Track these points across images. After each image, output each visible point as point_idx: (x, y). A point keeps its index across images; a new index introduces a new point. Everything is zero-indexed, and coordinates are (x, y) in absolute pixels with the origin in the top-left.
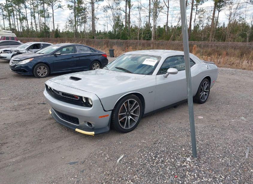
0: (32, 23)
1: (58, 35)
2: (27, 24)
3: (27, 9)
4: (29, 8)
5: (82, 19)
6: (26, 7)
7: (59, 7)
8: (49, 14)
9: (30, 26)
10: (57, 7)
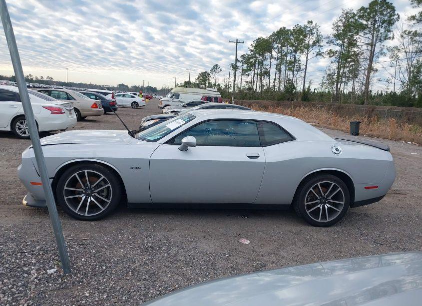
0: (275, 80)
1: (307, 97)
2: (268, 81)
3: (272, 60)
4: (275, 58)
5: (350, 71)
6: (271, 57)
7: (317, 55)
8: (300, 66)
9: (272, 84)
10: (315, 54)
